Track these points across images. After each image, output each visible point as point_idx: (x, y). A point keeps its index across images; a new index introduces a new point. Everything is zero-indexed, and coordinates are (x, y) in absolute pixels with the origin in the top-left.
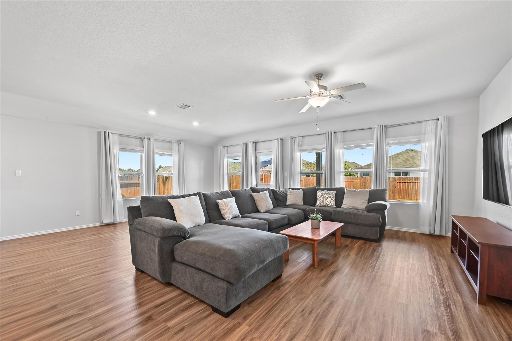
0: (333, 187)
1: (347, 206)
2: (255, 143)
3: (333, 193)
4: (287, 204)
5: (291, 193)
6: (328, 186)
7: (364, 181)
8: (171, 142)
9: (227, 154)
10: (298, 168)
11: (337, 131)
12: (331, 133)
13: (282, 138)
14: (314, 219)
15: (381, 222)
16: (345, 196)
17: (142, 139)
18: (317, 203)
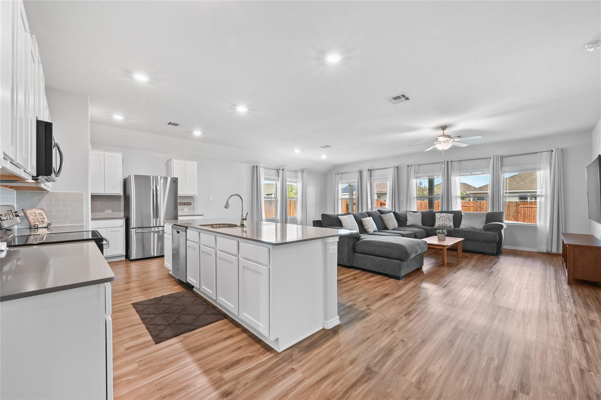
0: (450, 210)
1: (465, 226)
2: (370, 171)
3: (451, 216)
4: (408, 224)
5: (411, 215)
6: (445, 209)
7: (479, 206)
8: (296, 172)
9: (341, 180)
10: (414, 193)
11: (453, 160)
12: (448, 162)
13: (398, 166)
14: (441, 233)
15: (498, 238)
16: (463, 218)
17: (278, 170)
18: (436, 224)
